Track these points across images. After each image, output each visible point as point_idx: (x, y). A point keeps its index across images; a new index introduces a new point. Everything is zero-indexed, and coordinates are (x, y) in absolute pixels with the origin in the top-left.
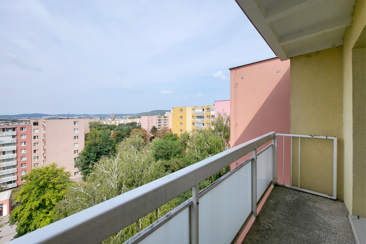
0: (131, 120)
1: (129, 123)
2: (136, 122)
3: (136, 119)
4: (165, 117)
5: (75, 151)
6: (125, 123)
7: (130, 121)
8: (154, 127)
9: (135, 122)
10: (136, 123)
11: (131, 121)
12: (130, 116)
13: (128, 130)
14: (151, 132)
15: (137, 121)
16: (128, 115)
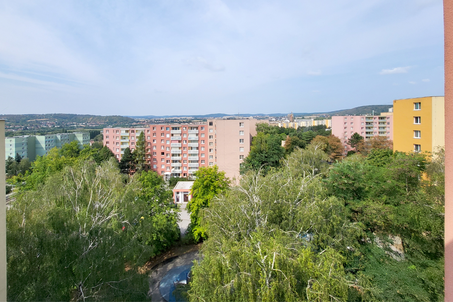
0: (317, 122)
1: (314, 127)
2: (325, 125)
3: (325, 121)
4: (382, 118)
5: (240, 156)
6: (308, 126)
7: (315, 123)
8: (356, 134)
9: (323, 124)
10: (325, 127)
11: (317, 124)
12: (317, 117)
13: (310, 136)
14: (350, 143)
15: (327, 123)
16: (313, 115)
